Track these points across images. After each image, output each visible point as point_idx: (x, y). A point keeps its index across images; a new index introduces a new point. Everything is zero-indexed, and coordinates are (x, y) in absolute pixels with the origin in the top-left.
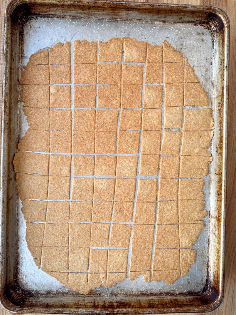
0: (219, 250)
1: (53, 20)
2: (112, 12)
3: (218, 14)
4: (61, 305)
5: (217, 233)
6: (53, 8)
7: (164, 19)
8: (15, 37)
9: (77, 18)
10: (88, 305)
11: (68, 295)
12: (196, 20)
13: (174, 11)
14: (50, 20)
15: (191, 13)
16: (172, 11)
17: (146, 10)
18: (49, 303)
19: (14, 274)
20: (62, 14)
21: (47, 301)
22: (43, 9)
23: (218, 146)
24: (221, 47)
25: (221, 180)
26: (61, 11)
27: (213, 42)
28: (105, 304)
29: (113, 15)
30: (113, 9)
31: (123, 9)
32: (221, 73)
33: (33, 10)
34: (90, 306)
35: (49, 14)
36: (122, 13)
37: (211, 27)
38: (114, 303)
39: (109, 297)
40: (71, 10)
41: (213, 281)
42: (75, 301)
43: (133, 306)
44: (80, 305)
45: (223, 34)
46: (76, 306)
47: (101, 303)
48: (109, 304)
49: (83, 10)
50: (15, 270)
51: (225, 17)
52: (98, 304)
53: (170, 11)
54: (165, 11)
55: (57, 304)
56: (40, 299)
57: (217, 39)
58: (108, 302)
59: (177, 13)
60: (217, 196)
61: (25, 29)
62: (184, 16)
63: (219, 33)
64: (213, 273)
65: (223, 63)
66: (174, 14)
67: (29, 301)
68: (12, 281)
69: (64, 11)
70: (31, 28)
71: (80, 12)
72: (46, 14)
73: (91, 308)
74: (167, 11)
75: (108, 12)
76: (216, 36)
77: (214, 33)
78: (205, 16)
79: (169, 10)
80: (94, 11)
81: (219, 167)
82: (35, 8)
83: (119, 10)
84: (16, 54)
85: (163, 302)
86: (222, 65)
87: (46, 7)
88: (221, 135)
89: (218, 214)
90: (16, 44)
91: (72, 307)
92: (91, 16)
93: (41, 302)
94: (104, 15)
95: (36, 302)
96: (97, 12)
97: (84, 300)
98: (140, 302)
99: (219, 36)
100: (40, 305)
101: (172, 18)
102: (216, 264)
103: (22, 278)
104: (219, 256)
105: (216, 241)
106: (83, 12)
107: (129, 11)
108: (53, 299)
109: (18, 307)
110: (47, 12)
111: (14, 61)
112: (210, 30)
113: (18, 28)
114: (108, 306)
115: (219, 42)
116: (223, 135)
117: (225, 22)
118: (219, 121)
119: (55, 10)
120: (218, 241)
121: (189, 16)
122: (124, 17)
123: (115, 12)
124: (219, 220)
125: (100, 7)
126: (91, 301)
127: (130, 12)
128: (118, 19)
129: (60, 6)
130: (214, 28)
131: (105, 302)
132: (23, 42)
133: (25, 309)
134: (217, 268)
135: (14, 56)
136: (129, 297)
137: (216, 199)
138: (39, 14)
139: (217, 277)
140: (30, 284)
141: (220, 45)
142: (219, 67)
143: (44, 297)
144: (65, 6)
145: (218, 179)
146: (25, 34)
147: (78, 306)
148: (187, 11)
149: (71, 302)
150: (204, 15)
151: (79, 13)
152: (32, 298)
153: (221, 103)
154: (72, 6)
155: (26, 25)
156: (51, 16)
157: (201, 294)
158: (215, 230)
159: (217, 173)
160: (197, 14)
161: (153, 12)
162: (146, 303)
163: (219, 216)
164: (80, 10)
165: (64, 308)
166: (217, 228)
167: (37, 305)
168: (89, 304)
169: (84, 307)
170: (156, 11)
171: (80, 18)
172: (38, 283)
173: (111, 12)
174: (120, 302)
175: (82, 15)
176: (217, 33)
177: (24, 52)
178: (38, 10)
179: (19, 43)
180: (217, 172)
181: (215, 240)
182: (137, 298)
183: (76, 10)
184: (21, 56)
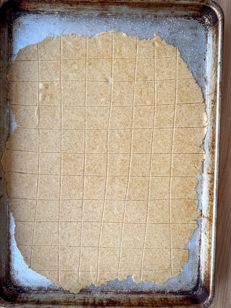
0: (210, 250)
1: (42, 16)
2: (102, 7)
3: (211, 7)
4: (52, 302)
5: (208, 234)
6: (41, 4)
7: (155, 13)
8: (3, 35)
9: (66, 14)
10: (78, 303)
11: (59, 292)
12: (190, 14)
13: (166, 4)
14: (39, 16)
15: (183, 6)
16: (163, 4)
17: (136, 5)
18: (40, 299)
19: (6, 271)
20: (50, 10)
21: (38, 297)
22: (31, 5)
23: (211, 145)
24: (215, 41)
25: (213, 180)
26: (49, 7)
27: (207, 36)
28: (95, 301)
29: (102, 10)
30: (102, 4)
31: (112, 3)
32: (214, 69)
33: (21, 6)
34: (80, 303)
35: (38, 11)
36: (111, 8)
37: (205, 20)
38: (104, 301)
39: (99, 295)
40: (59, 6)
41: (204, 281)
42: (65, 298)
43: (123, 304)
44: (71, 302)
45: (217, 28)
46: (66, 303)
47: (91, 301)
48: (99, 302)
49: (71, 6)
50: (7, 267)
51: (219, 10)
52: (88, 301)
53: (162, 4)
54: (156, 5)
55: (48, 300)
56: (31, 295)
57: (210, 34)
58: (98, 299)
59: (169, 7)
60: (209, 196)
61: (13, 26)
62: (176, 9)
63: (213, 27)
64: (204, 272)
65: (217, 58)
66: (166, 7)
67: (20, 297)
68: (4, 278)
69: (52, 7)
70: (19, 25)
71: (68, 7)
72: (34, 11)
73: (81, 305)
74: (159, 5)
75: (97, 7)
76: (210, 30)
77: (208, 27)
78: (199, 9)
79: (160, 4)
80: (83, 6)
81: (211, 166)
82: (22, 5)
83: (109, 5)
84: (4, 52)
85: (153, 301)
86: (216, 61)
87: (34, 3)
88: (213, 134)
89: (210, 214)
90: (5, 42)
91: (62, 304)
92: (80, 12)
93: (32, 299)
94: (94, 10)
95: (27, 298)
96: (86, 8)
97: (74, 298)
98: (129, 300)
99: (213, 30)
100: (31, 301)
101: (163, 12)
102: (207, 264)
103: (14, 275)
104: (209, 256)
105: (208, 241)
106: (72, 7)
107: (118, 5)
108: (44, 295)
109: (9, 303)
110: (35, 8)
111: (3, 59)
112: (203, 24)
113: (6, 26)
114: (97, 304)
115: (213, 37)
116: (215, 133)
117: (219, 16)
118: (212, 119)
119: (43, 6)
120: (209, 241)
121: (181, 10)
122: (114, 12)
123: (104, 7)
124: (210, 220)
125: (88, 2)
126: (81, 299)
127: (119, 7)
128: (108, 14)
129: (48, 2)
130: (208, 22)
131: (95, 299)
132: (11, 40)
133: (16, 306)
134: (208, 268)
135: (3, 54)
136: (119, 295)
137: (208, 199)
138: (28, 11)
139: (208, 277)
140: (22, 280)
141: (214, 40)
142: (212, 63)
143: (35, 293)
144: (53, 2)
145: (210, 179)
146: (14, 32)
147: (68, 303)
148: (179, 5)
149: (62, 298)
150: (197, 8)
151: (68, 9)
152: (24, 294)
153: (214, 100)
154: (60, 2)
155: (15, 22)
156: (40, 12)
157: (192, 293)
158: (206, 230)
159: (209, 173)
160: (190, 7)
161: (144, 6)
162: (136, 301)
163: (210, 216)
164: (69, 6)
165: (54, 305)
166: (208, 228)
167: (28, 302)
168: (79, 301)
169: (74, 304)
170: (147, 5)
171: (69, 14)
172: (29, 279)
173: (100, 7)
174: (110, 300)
175: (72, 11)
176: (211, 27)
177: (13, 50)
178: (26, 7)
179: (7, 41)
180: (209, 171)
181: (206, 240)
182: (127, 296)
183: (65, 6)
184: (10, 54)
